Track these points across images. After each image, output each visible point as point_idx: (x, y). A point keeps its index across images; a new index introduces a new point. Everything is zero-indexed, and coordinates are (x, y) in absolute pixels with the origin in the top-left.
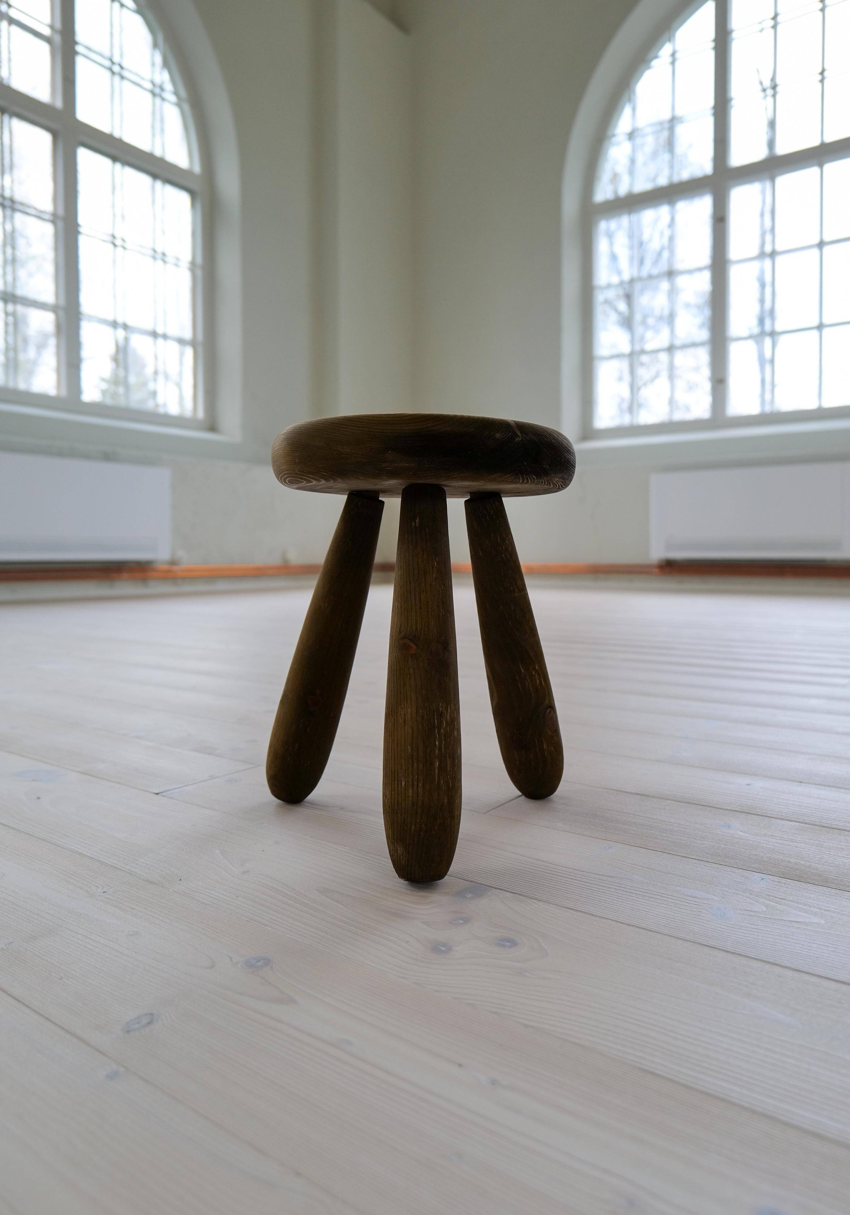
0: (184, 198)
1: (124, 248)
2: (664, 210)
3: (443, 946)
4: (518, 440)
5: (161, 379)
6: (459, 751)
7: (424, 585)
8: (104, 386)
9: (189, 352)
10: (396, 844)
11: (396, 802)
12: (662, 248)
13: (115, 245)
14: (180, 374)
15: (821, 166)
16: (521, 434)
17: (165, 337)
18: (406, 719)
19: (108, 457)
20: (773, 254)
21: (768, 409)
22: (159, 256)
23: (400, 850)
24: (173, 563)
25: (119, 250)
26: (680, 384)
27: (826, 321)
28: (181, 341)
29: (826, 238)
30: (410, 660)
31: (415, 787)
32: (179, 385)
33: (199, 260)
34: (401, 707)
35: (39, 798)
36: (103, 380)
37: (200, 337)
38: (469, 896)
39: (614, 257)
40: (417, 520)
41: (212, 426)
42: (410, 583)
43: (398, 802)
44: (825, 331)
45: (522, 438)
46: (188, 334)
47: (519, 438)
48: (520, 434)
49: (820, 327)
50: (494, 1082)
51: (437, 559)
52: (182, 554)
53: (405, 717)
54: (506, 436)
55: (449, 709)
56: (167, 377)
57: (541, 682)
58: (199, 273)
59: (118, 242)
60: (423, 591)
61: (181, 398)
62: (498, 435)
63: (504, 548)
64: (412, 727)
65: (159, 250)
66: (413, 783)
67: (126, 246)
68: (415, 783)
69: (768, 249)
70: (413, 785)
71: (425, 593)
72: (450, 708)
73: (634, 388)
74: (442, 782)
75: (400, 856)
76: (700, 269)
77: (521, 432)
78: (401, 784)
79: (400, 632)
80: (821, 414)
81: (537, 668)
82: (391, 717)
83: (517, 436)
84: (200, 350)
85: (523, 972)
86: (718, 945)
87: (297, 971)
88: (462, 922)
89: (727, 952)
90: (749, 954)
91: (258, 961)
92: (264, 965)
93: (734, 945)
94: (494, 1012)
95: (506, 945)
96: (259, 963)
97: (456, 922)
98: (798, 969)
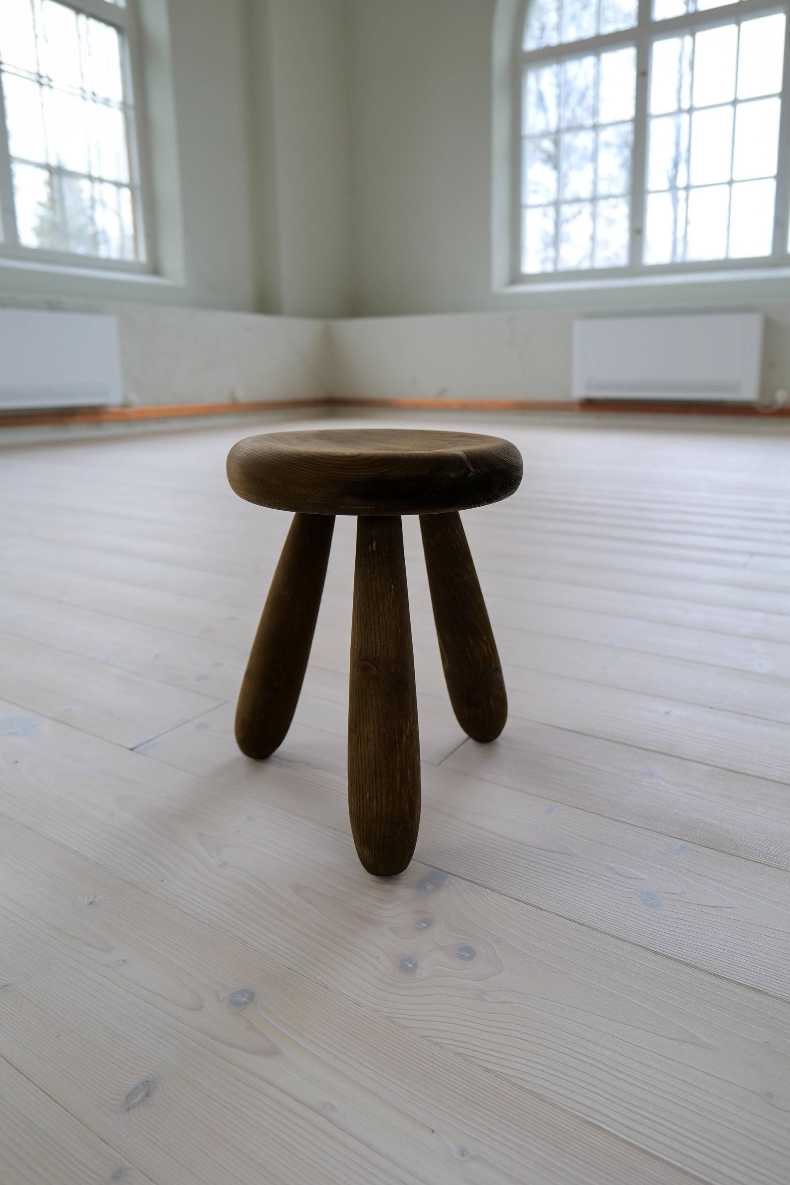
0: (111, 33)
1: (51, 87)
2: (589, 61)
3: (409, 962)
4: (471, 476)
5: (98, 207)
6: (418, 757)
7: (382, 608)
8: (42, 211)
9: (126, 193)
10: (362, 847)
11: (362, 811)
12: (587, 88)
13: (41, 84)
14: (119, 203)
15: (738, 24)
16: (474, 468)
17: (101, 180)
18: (369, 738)
19: (52, 307)
20: (690, 110)
21: (679, 259)
22: (89, 95)
23: (367, 853)
24: (126, 405)
25: (45, 89)
26: (601, 221)
27: (735, 178)
28: (118, 185)
29: (740, 97)
30: (371, 681)
31: (379, 800)
32: (118, 214)
33: (131, 101)
34: (364, 725)
35: (16, 762)
36: (40, 204)
37: (137, 180)
38: (430, 887)
39: (541, 97)
40: (374, 544)
41: (155, 269)
42: (369, 607)
43: (363, 812)
44: (735, 186)
45: (474, 473)
46: (124, 178)
47: (472, 473)
48: (472, 469)
49: (731, 183)
50: (463, 1152)
51: (394, 582)
52: (134, 397)
53: (368, 736)
54: (459, 474)
55: (408, 723)
56: (104, 205)
57: (488, 651)
58: (132, 114)
59: (44, 81)
60: (382, 615)
61: (122, 228)
62: (452, 475)
63: (454, 538)
64: (375, 745)
65: (89, 90)
66: (377, 795)
67: (52, 84)
68: (379, 796)
69: (685, 105)
70: (377, 797)
71: (383, 616)
72: (410, 722)
73: (557, 224)
74: (404, 792)
75: (367, 857)
76: (624, 122)
77: (474, 467)
78: (366, 796)
79: (361, 654)
80: (727, 265)
81: (485, 639)
82: (354, 732)
83: (470, 471)
84: (138, 193)
85: (482, 994)
86: (648, 944)
87: (280, 1008)
88: (424, 925)
89: (656, 953)
90: (674, 955)
91: (243, 996)
92: (249, 1001)
93: (661, 943)
94: (459, 1054)
95: (466, 956)
96: (243, 998)
97: (420, 927)
98: (716, 973)
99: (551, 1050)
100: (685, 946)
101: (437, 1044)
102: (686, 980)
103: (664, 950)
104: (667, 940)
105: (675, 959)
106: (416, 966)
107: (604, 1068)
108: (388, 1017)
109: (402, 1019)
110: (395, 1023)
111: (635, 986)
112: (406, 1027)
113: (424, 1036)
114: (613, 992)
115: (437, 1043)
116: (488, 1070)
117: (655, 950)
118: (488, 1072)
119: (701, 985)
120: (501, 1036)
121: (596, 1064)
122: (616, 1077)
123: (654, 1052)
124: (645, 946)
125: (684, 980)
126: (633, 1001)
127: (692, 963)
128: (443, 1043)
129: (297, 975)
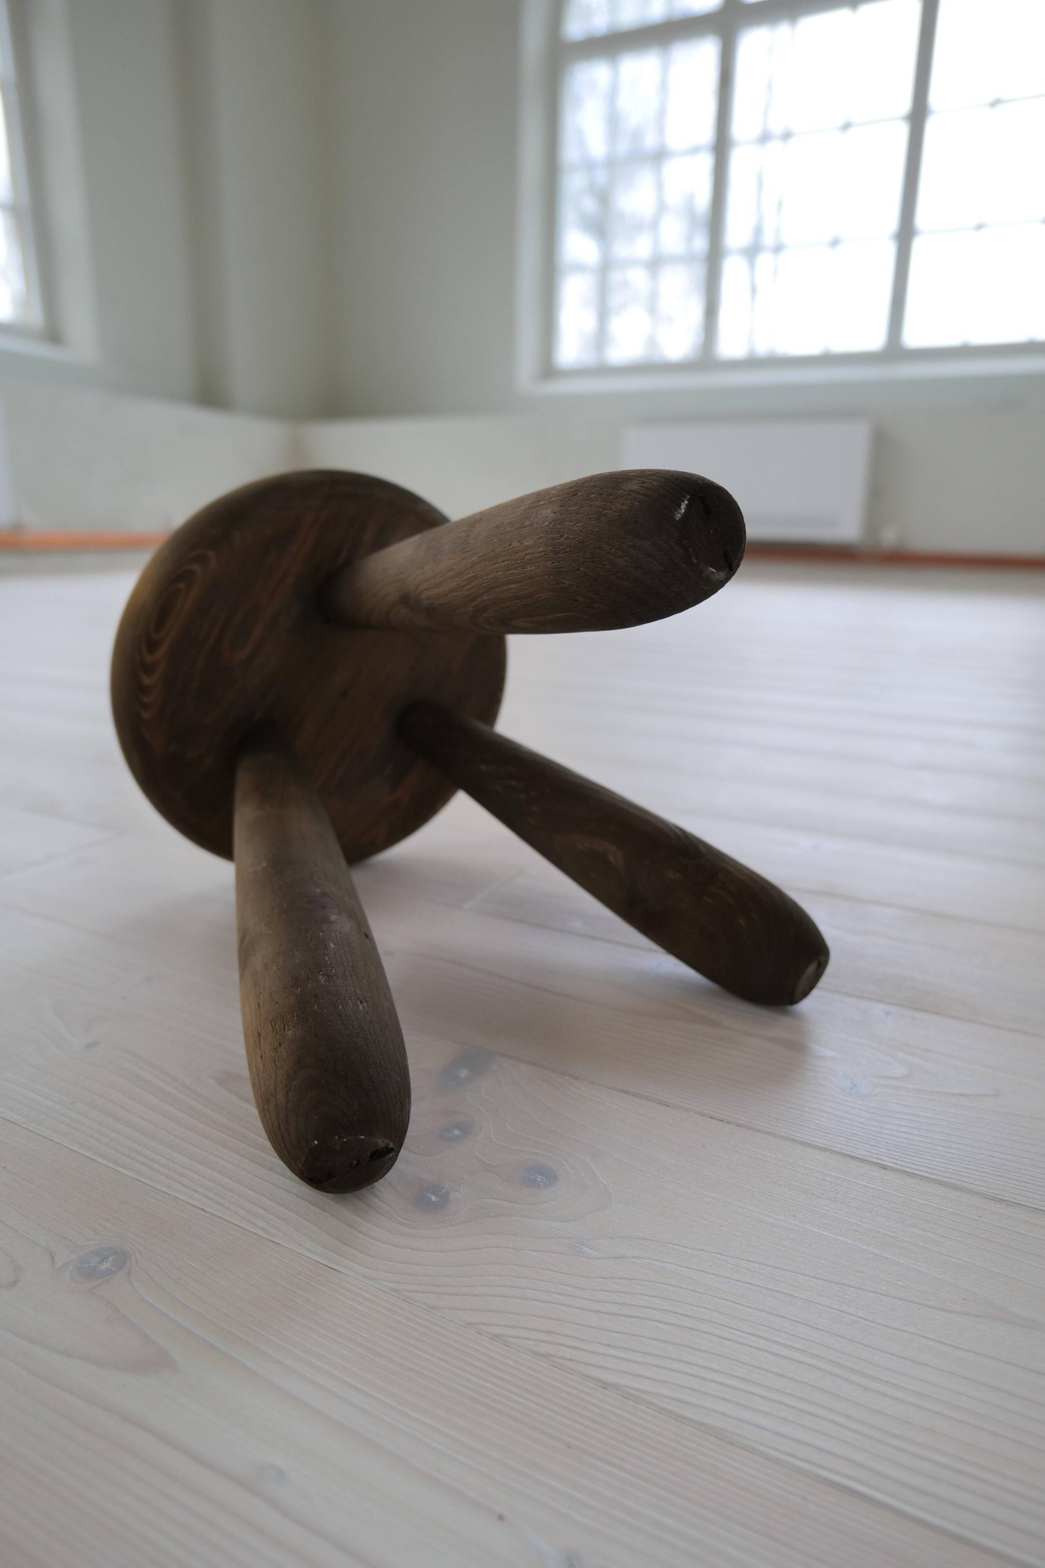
3: (434, 1193)
38: (465, 1073)
50: (571, 1560)
85: (577, 1244)
86: (866, 1154)
87: (177, 1280)
88: (457, 1132)
89: (884, 1168)
90: (919, 1170)
91: (104, 1259)
92: (115, 1269)
93: (890, 1152)
94: (543, 1355)
95: (540, 1182)
96: (104, 1263)
97: (450, 1135)
98: (999, 1196)
99: (727, 1342)
100: (934, 1155)
101: (495, 1337)
102: (951, 1210)
103: (898, 1162)
104: (898, 1146)
105: (923, 1176)
106: (445, 1199)
107: (837, 1371)
108: (395, 1290)
109: (422, 1292)
110: (409, 1301)
111: (860, 1221)
112: (433, 1308)
113: (470, 1324)
114: (824, 1233)
115: (497, 1336)
116: (605, 1385)
117: (883, 1162)
118: (605, 1388)
119: (980, 1217)
120: (623, 1318)
121: (820, 1364)
122: (866, 1389)
123: (927, 1338)
124: (863, 1157)
125: (946, 1210)
126: (864, 1247)
127: (953, 1181)
128: (507, 1336)
129: (216, 1219)
